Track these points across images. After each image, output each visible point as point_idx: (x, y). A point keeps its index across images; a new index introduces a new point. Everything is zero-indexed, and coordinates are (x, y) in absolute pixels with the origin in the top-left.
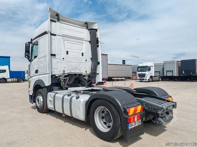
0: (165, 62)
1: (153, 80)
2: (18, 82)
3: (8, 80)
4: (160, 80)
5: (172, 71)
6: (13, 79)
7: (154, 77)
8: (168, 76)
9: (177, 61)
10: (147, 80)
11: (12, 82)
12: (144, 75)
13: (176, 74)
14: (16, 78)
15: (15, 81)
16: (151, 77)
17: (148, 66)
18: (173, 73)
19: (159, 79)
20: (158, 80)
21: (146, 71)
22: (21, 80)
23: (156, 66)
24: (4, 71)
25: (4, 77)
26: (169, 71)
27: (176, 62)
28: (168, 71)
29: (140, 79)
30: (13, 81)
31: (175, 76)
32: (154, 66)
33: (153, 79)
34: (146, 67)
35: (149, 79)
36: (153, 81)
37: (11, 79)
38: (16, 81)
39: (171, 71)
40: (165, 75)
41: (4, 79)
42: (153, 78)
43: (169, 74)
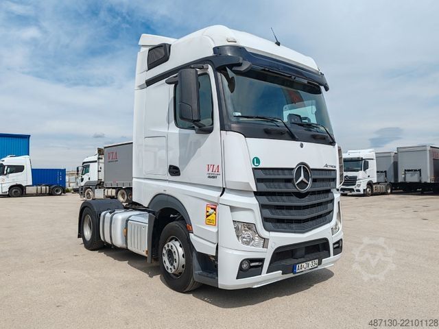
0: (400, 150)
1: (374, 191)
2: (51, 194)
3: (29, 190)
4: (389, 191)
5: (420, 170)
6: (39, 187)
7: (375, 184)
8: (410, 183)
9: (431, 147)
10: (362, 192)
11: (37, 195)
12: (352, 181)
13: (428, 177)
14: (46, 186)
15: (44, 191)
16: (370, 184)
17: (362, 159)
18: (420, 175)
19: (387, 189)
20: (384, 191)
21: (358, 171)
22: (57, 191)
23: (379, 157)
24: (19, 169)
25: (18, 183)
26: (412, 170)
27: (429, 148)
28: (409, 171)
29: (342, 189)
30: (39, 192)
31: (426, 183)
32: (375, 158)
33: (374, 189)
34: (358, 160)
35: (365, 188)
36: (373, 194)
37: (35, 187)
38: (48, 192)
39: (416, 170)
40: (400, 180)
41: (20, 186)
42: (374, 186)
43: (412, 178)
